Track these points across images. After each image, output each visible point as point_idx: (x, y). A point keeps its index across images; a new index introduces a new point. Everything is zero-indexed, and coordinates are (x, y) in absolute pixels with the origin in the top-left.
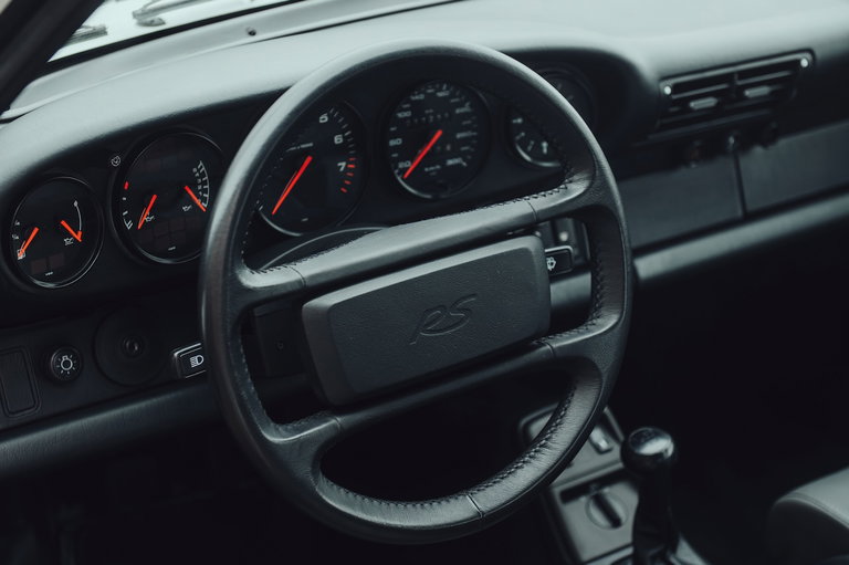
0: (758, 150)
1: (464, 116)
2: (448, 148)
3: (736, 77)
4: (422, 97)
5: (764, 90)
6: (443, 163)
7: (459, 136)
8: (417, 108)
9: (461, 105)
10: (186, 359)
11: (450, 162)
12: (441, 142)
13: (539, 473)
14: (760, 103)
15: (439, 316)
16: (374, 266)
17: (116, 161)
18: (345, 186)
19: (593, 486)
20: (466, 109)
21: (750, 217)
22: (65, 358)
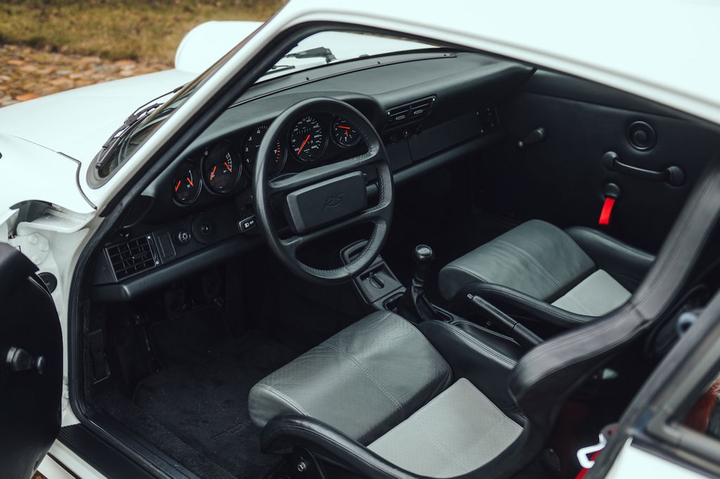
0: (415, 136)
1: (317, 129)
2: (312, 142)
3: (411, 107)
4: (301, 122)
5: (421, 111)
6: (310, 148)
7: (315, 137)
8: (300, 127)
9: (315, 125)
10: (243, 225)
11: (313, 147)
12: (309, 140)
13: (368, 259)
14: (420, 116)
15: (332, 200)
16: (304, 183)
17: (206, 153)
18: (277, 159)
19: (371, 274)
20: (317, 126)
21: (415, 163)
22: (184, 234)
